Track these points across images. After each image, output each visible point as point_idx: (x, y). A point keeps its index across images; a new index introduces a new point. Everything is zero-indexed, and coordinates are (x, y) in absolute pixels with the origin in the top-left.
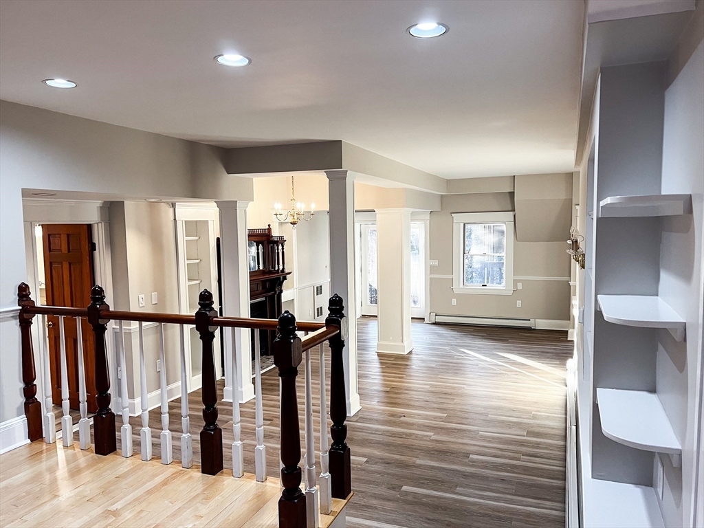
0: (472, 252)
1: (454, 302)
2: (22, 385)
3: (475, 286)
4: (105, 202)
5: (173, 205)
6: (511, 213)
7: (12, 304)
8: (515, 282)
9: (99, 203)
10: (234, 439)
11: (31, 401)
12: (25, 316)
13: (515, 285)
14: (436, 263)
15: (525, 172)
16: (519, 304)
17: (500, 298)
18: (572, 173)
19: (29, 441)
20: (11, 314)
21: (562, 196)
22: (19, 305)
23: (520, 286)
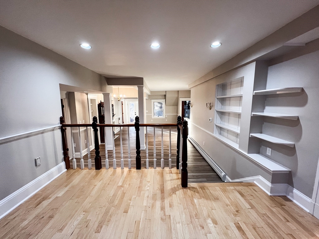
0: (155, 109)
1: (152, 120)
2: (62, 151)
3: (156, 117)
4: (67, 92)
5: (87, 94)
6: (165, 100)
7: (58, 124)
8: (166, 115)
9: (65, 92)
10: (146, 159)
11: (66, 156)
12: (64, 128)
13: (166, 116)
14: (147, 111)
15: (168, 90)
16: (166, 120)
17: (162, 119)
18: (178, 91)
19: (66, 170)
20: (58, 127)
21: (176, 96)
22: (61, 124)
23: (167, 116)
